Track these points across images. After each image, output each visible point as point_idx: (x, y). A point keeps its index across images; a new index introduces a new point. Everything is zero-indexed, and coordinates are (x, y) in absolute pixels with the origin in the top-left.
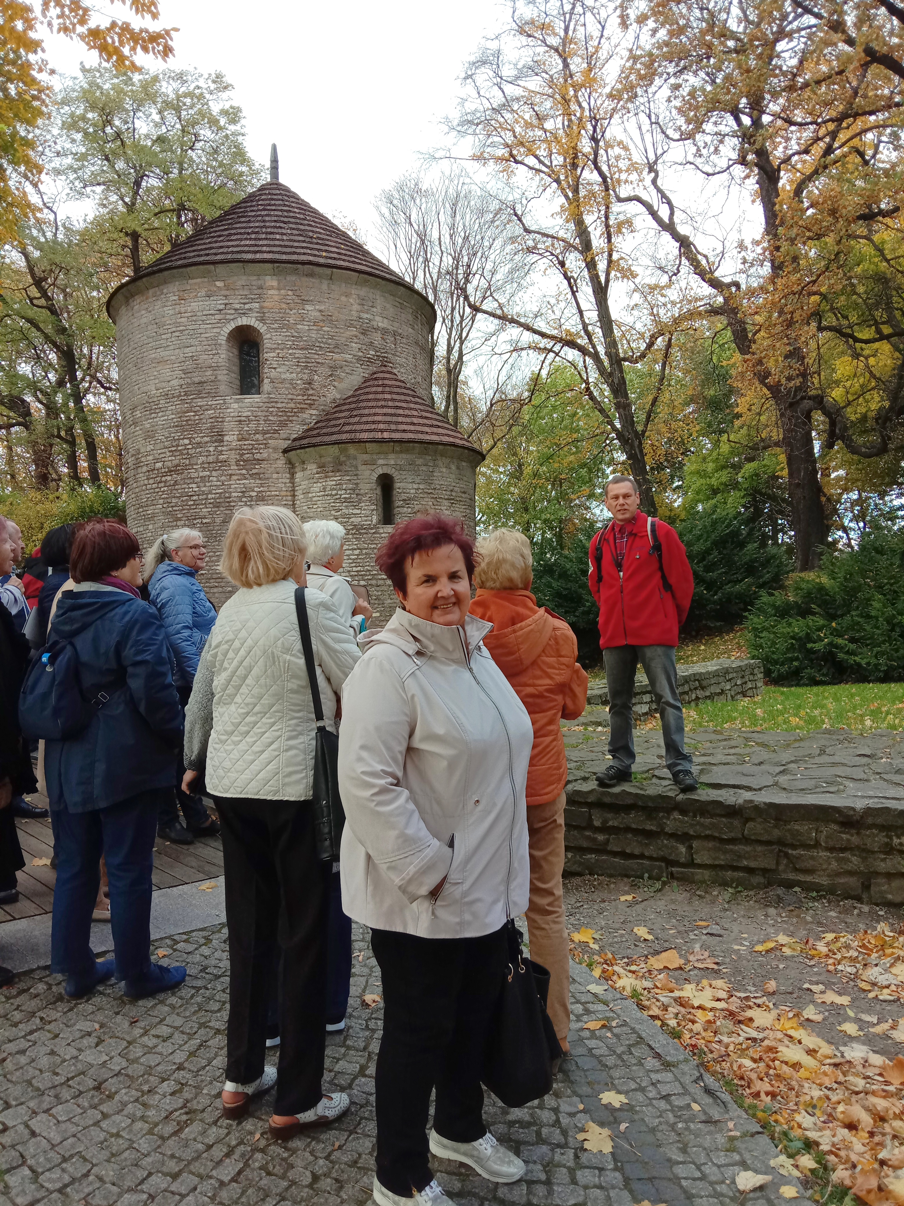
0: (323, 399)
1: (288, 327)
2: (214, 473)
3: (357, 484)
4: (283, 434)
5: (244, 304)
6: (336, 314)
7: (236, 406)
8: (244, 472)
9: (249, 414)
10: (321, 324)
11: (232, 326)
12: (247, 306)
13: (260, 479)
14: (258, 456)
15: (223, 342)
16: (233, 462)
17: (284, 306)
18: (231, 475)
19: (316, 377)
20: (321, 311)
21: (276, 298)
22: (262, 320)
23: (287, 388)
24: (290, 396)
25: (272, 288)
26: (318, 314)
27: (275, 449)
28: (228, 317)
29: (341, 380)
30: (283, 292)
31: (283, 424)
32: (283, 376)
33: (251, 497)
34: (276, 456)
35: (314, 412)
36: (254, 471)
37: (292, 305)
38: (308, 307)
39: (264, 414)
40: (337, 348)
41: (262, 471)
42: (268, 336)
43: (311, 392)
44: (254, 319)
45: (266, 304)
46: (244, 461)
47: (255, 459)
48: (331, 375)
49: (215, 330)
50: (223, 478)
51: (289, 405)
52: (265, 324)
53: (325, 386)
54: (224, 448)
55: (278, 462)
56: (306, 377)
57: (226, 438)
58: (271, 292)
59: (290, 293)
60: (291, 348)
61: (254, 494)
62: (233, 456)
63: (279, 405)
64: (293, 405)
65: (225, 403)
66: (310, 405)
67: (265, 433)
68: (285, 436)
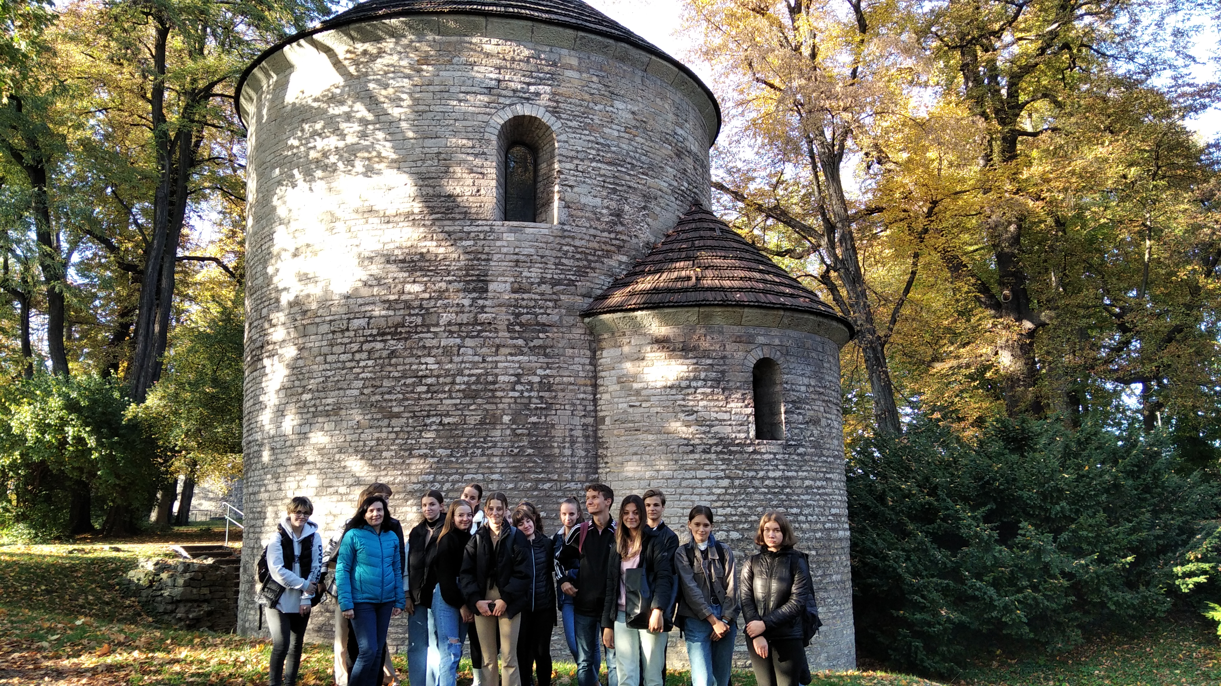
0: (634, 240)
1: (590, 128)
2: (469, 342)
3: (723, 372)
4: (583, 285)
5: (529, 84)
6: (651, 122)
7: (511, 237)
8: (520, 342)
9: (532, 251)
10: (634, 131)
11: (508, 115)
12: (532, 89)
13: (546, 355)
14: (542, 319)
15: (494, 138)
16: (502, 325)
17: (587, 97)
18: (498, 347)
19: (627, 208)
20: (633, 113)
21: (576, 83)
22: (555, 112)
23: (588, 219)
24: (592, 232)
25: (571, 68)
26: (631, 116)
27: (570, 310)
28: (501, 100)
29: (656, 217)
30: (584, 75)
31: (581, 272)
32: (583, 200)
33: (530, 383)
34: (570, 320)
35: (624, 259)
36: (536, 342)
37: (597, 98)
38: (617, 104)
39: (555, 253)
40: (652, 169)
41: (549, 342)
42: (563, 137)
43: (620, 228)
44: (542, 110)
45: (561, 90)
46: (521, 325)
47: (538, 324)
48: (644, 208)
49: (480, 117)
50: (484, 350)
51: (591, 245)
52: (559, 118)
53: (637, 222)
54: (487, 303)
55: (574, 330)
56: (613, 205)
57: (492, 287)
58: (569, 73)
59: (595, 79)
60: (593, 160)
61: (536, 379)
62: (504, 317)
63: (577, 243)
64: (596, 246)
65: (492, 231)
66: (619, 248)
67: (555, 283)
68: (584, 291)
